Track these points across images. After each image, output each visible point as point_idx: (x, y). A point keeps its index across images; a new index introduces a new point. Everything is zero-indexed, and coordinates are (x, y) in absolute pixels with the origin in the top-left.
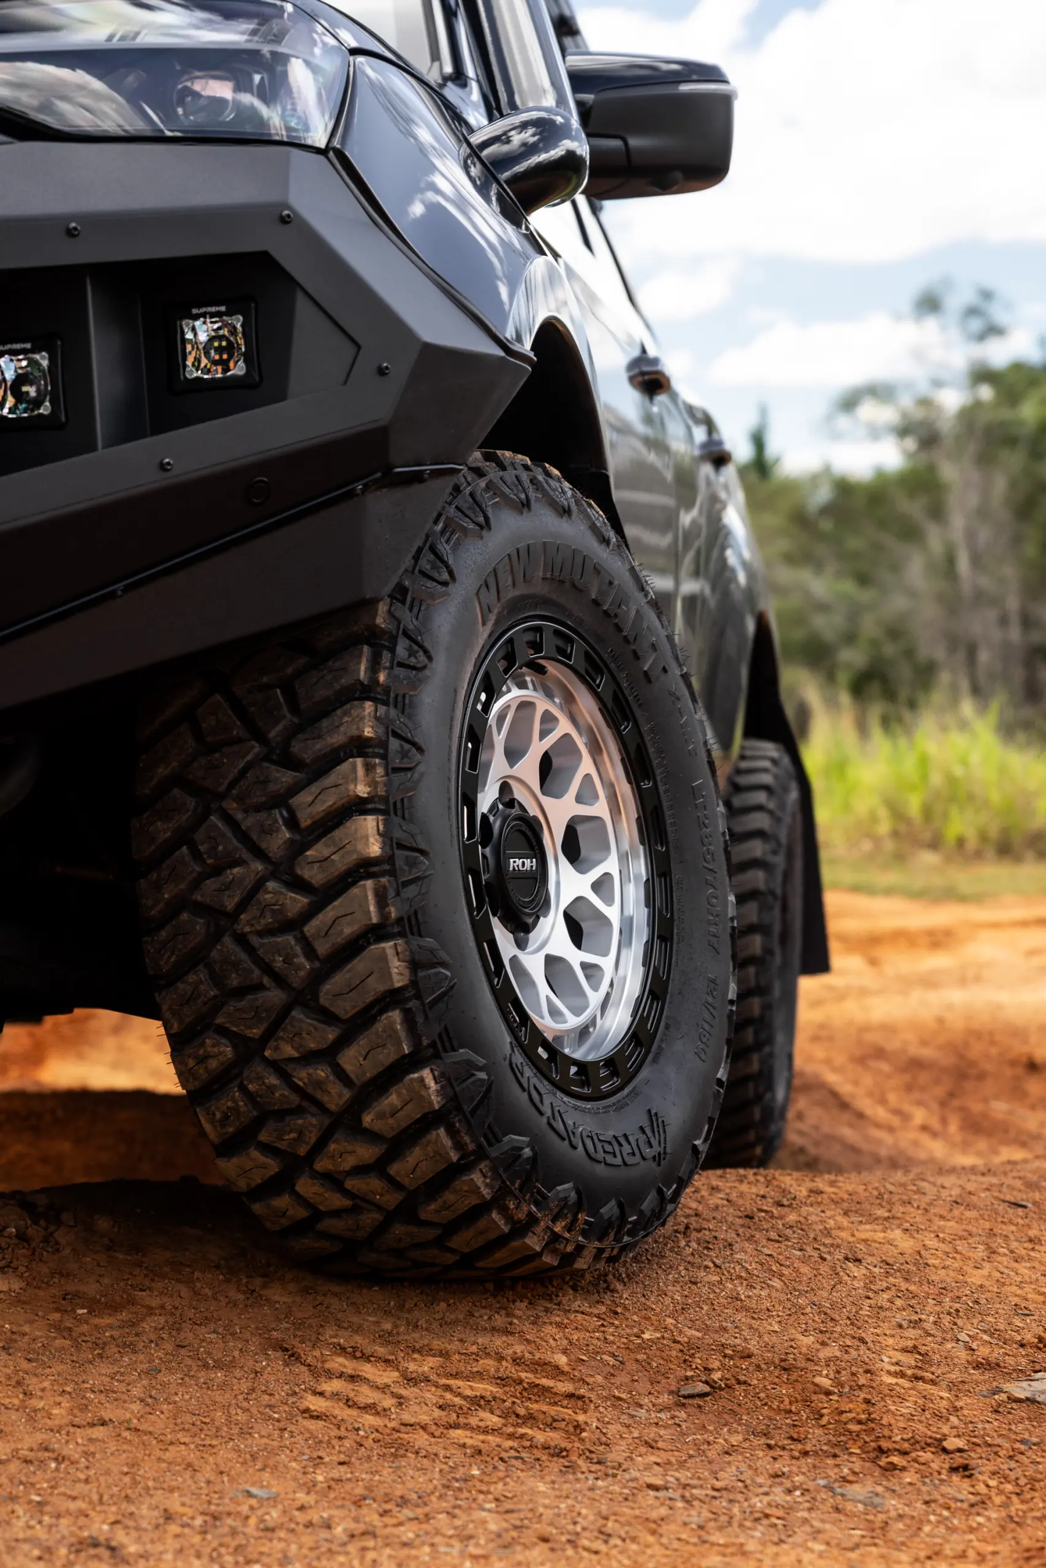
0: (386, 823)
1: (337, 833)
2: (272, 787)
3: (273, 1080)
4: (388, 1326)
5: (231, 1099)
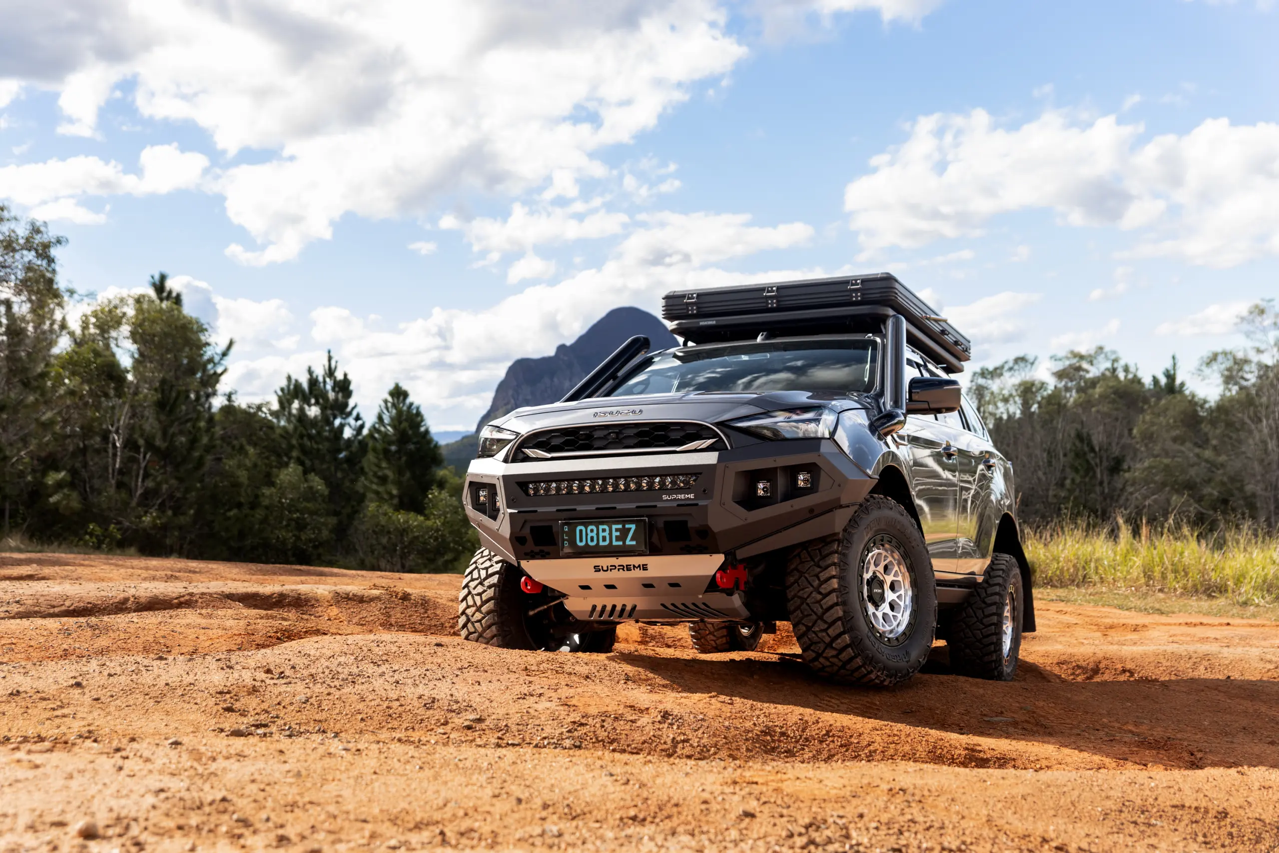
0: (838, 581)
1: (828, 583)
2: (815, 572)
3: (814, 635)
5: (805, 639)
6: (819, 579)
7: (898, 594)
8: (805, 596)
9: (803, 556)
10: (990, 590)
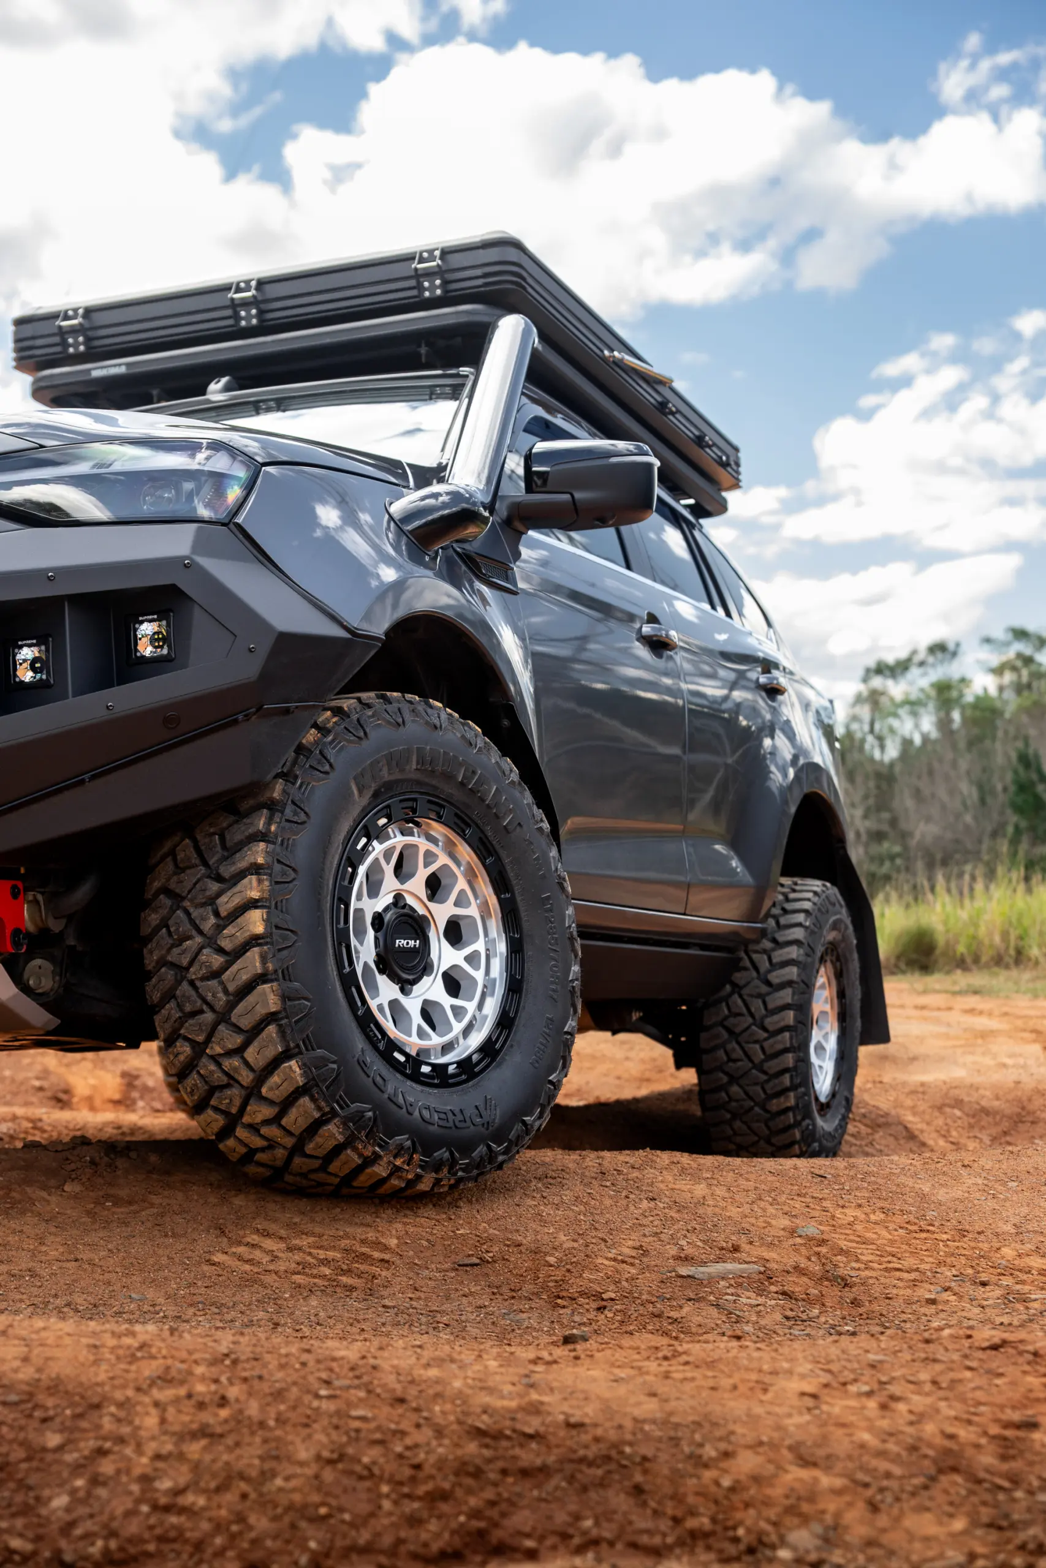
0: (268, 913)
1: (239, 920)
2: (208, 893)
3: (212, 1067)
4: (297, 1220)
5: (193, 1079)
6: (217, 914)
7: (467, 951)
8: (185, 962)
9: (181, 856)
10: (779, 955)
